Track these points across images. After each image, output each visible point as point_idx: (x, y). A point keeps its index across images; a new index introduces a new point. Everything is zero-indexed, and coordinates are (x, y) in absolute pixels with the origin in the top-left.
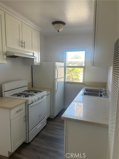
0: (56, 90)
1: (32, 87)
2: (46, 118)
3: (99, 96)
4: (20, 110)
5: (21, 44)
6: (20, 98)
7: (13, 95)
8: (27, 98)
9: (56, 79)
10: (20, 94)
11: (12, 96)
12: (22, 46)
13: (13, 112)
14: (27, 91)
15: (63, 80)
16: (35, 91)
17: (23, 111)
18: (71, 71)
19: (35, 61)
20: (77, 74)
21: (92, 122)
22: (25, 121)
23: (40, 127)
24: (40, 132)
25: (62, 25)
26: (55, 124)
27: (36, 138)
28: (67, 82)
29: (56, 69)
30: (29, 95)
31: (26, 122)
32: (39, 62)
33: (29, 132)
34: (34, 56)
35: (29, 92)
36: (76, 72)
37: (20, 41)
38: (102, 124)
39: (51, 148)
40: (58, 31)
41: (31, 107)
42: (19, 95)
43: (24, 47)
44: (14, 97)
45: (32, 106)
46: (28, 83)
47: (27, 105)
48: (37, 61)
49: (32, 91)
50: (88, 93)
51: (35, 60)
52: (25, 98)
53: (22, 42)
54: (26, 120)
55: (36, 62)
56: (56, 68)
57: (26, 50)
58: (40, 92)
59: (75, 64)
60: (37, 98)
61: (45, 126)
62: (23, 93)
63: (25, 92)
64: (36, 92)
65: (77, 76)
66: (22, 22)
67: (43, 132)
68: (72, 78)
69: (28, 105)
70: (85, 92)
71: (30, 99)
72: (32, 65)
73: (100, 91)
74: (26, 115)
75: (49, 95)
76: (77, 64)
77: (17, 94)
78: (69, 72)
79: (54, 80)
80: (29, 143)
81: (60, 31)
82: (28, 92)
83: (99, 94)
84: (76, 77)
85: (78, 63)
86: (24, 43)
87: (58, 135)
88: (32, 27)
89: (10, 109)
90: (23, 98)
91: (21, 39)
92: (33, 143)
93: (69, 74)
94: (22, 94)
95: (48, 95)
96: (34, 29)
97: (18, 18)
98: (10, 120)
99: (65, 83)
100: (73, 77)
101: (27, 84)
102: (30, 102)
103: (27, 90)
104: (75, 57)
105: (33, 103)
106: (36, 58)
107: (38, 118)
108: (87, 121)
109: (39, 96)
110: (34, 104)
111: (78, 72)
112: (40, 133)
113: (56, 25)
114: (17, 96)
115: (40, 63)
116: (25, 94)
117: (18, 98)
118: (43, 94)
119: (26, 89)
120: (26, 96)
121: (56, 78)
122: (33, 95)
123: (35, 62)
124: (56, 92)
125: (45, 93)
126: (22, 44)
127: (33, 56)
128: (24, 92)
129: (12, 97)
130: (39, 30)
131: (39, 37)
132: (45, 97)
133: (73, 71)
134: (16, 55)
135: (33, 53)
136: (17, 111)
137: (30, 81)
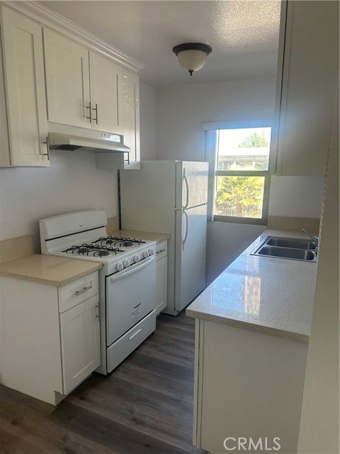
0: (183, 238)
1: (120, 228)
2: (155, 312)
3: (305, 257)
4: (85, 288)
5: (87, 112)
6: (84, 257)
7: (68, 250)
8: (104, 259)
9: (184, 208)
10: (87, 246)
11: (66, 251)
12: (90, 118)
13: (66, 292)
14: (105, 239)
15: (203, 211)
16: (126, 240)
17: (93, 292)
18: (235, 184)
19: (126, 158)
20: (254, 192)
21: (266, 327)
22: (98, 318)
23: (137, 335)
24: (138, 348)
25: (200, 53)
26: (181, 330)
27: (126, 365)
28: (217, 218)
29: (184, 181)
30: (108, 249)
31: (100, 321)
32: (138, 160)
33: (107, 347)
34: (124, 144)
35: (110, 242)
36: (250, 188)
37: (85, 105)
38: (295, 335)
39: (165, 392)
40: (191, 72)
41: (112, 281)
42: (83, 250)
43: (96, 119)
44: (69, 254)
45: (116, 281)
46: (108, 219)
47: (103, 277)
48: (132, 159)
49: (117, 239)
50: (273, 249)
51: (126, 155)
52: (98, 259)
53: (90, 107)
54: (99, 316)
55: (128, 160)
56: (184, 177)
57: (100, 128)
58: (139, 242)
59: (250, 162)
60: (128, 260)
61: (153, 334)
62: (94, 244)
63: (99, 243)
64: (128, 243)
65: (254, 198)
66: (89, 50)
67: (146, 350)
68: (239, 205)
69: (106, 276)
70: (265, 245)
71: (112, 260)
72: (119, 170)
73: (309, 243)
74: (99, 303)
75: (165, 253)
76: (254, 163)
77: (78, 247)
78: (229, 187)
79: (178, 211)
80: (109, 375)
81: (196, 70)
82: (107, 243)
83: (306, 252)
84: (249, 203)
85: (257, 161)
86: (96, 109)
87: (187, 359)
88: (116, 63)
89: (59, 285)
90: (92, 258)
91: (87, 99)
92: (119, 375)
93: (230, 193)
94: (92, 247)
95: (161, 251)
96: (124, 67)
97: (77, 39)
98: (59, 313)
99: (209, 220)
100: (241, 202)
101: (105, 222)
102: (110, 270)
103: (106, 236)
104: (250, 143)
105: (119, 273)
106: (128, 150)
107: (133, 311)
108: (255, 325)
109: (136, 254)
110: (123, 273)
111: (257, 187)
112: (138, 352)
113: (185, 54)
114: (79, 252)
115: (141, 164)
116: (98, 248)
117: (81, 256)
118: (146, 250)
119: (103, 233)
120: (102, 254)
121: (184, 205)
122: (119, 251)
123: (126, 162)
124: (184, 243)
125: (151, 246)
126: (90, 112)
127: (121, 144)
128: (96, 242)
129: (65, 254)
130: (137, 71)
131: (138, 90)
132: (153, 257)
133: (240, 184)
134: (72, 143)
135: (122, 137)
136: (77, 292)
137: (115, 213)
